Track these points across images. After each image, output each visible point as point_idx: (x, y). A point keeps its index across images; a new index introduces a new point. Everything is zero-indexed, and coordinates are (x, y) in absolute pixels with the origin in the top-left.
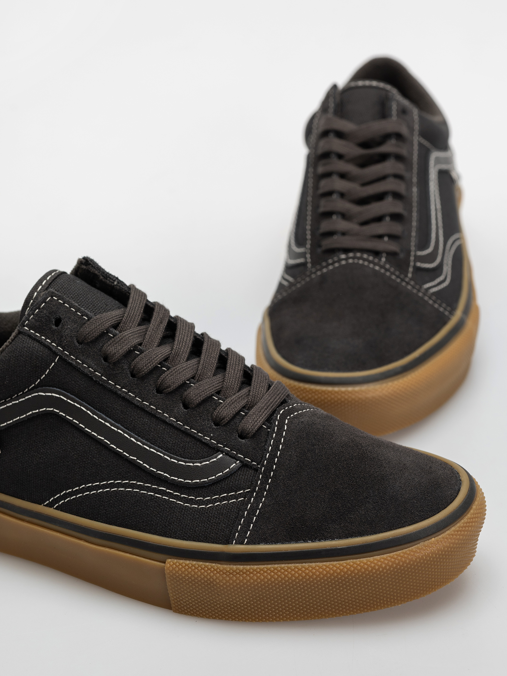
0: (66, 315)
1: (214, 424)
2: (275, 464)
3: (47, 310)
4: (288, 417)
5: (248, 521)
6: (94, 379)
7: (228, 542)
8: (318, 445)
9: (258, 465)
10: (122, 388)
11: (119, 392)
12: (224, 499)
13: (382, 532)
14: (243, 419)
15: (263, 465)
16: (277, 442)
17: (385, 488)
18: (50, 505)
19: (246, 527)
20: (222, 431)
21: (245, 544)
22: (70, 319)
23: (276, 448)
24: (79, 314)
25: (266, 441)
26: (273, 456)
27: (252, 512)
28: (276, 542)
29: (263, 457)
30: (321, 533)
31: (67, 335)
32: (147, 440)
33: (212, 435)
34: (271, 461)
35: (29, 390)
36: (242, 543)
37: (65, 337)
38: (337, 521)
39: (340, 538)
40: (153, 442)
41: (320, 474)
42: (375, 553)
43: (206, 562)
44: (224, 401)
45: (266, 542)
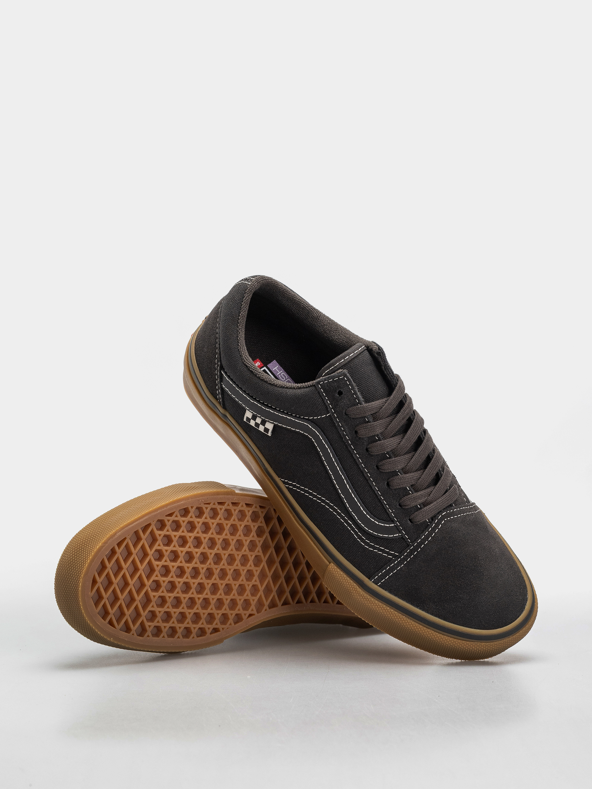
0: (346, 393)
1: (399, 504)
2: (420, 548)
3: (337, 384)
4: (446, 519)
5: (387, 573)
6: (344, 440)
7: (370, 578)
8: (452, 548)
9: (411, 542)
10: (357, 454)
11: (354, 456)
12: (381, 550)
13: (457, 624)
14: (417, 511)
15: (413, 545)
16: (430, 534)
17: (475, 597)
18: (284, 482)
19: (383, 576)
20: (401, 511)
21: (378, 586)
22: (348, 397)
23: (427, 538)
24: (355, 396)
25: (423, 531)
26: (422, 542)
27: (392, 569)
28: (396, 595)
29: (416, 540)
30: (423, 605)
31: (341, 406)
32: (356, 490)
33: (394, 510)
34: (419, 545)
35: (303, 418)
36: (377, 584)
37: (339, 407)
38: (436, 603)
39: (432, 614)
40: (358, 494)
41: (443, 568)
42: (446, 634)
43: (351, 580)
44: (413, 493)
45: (390, 592)
